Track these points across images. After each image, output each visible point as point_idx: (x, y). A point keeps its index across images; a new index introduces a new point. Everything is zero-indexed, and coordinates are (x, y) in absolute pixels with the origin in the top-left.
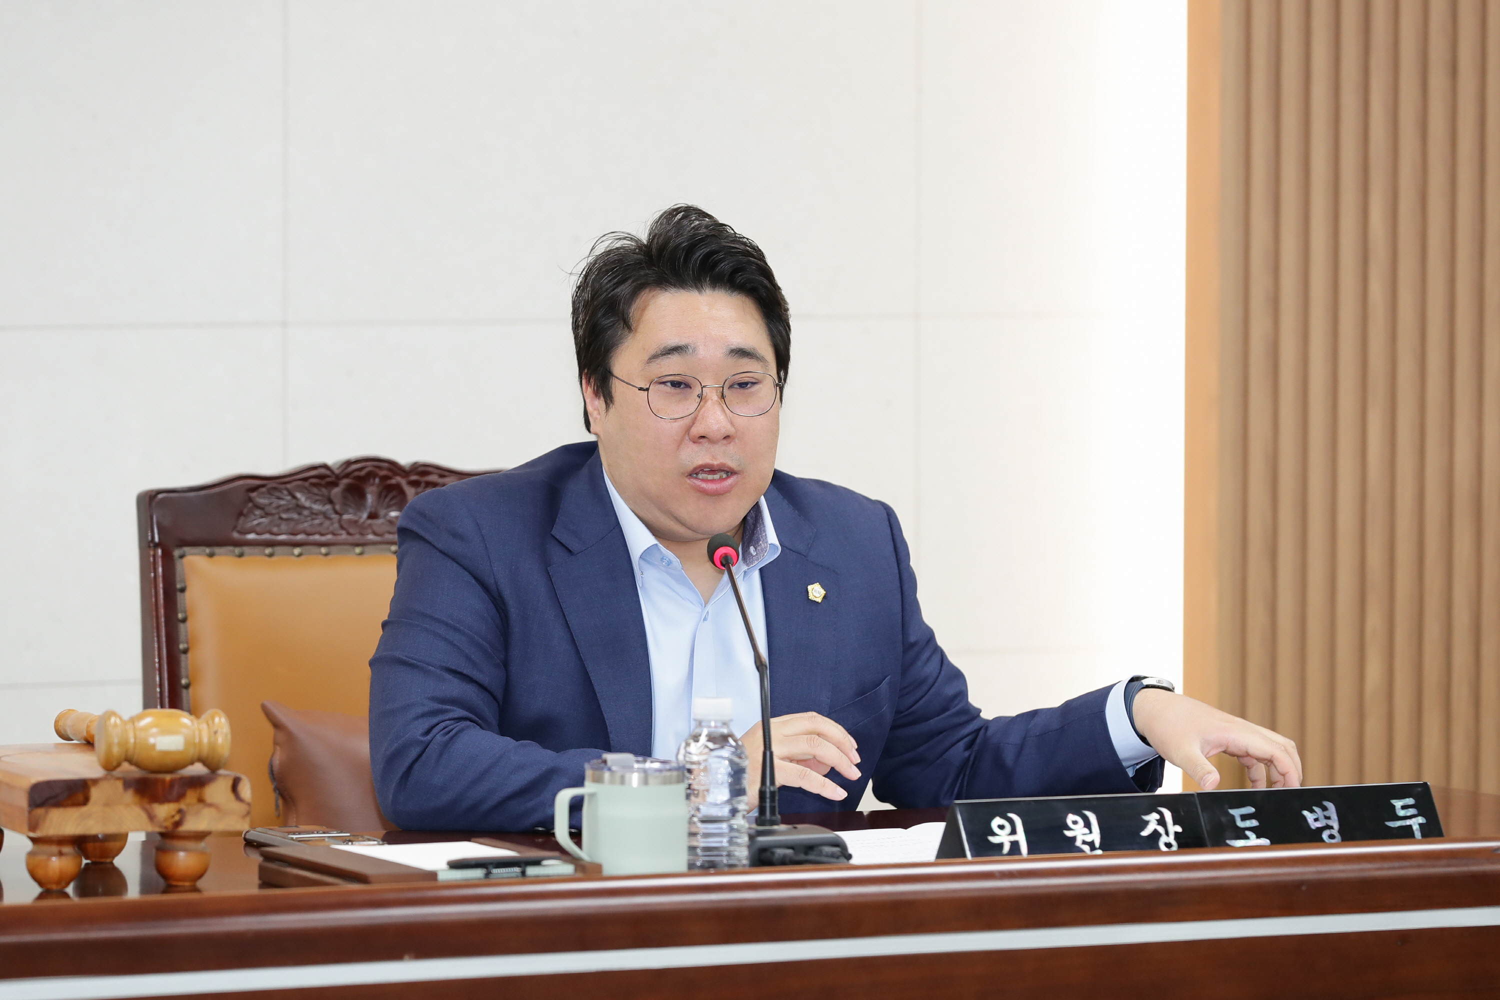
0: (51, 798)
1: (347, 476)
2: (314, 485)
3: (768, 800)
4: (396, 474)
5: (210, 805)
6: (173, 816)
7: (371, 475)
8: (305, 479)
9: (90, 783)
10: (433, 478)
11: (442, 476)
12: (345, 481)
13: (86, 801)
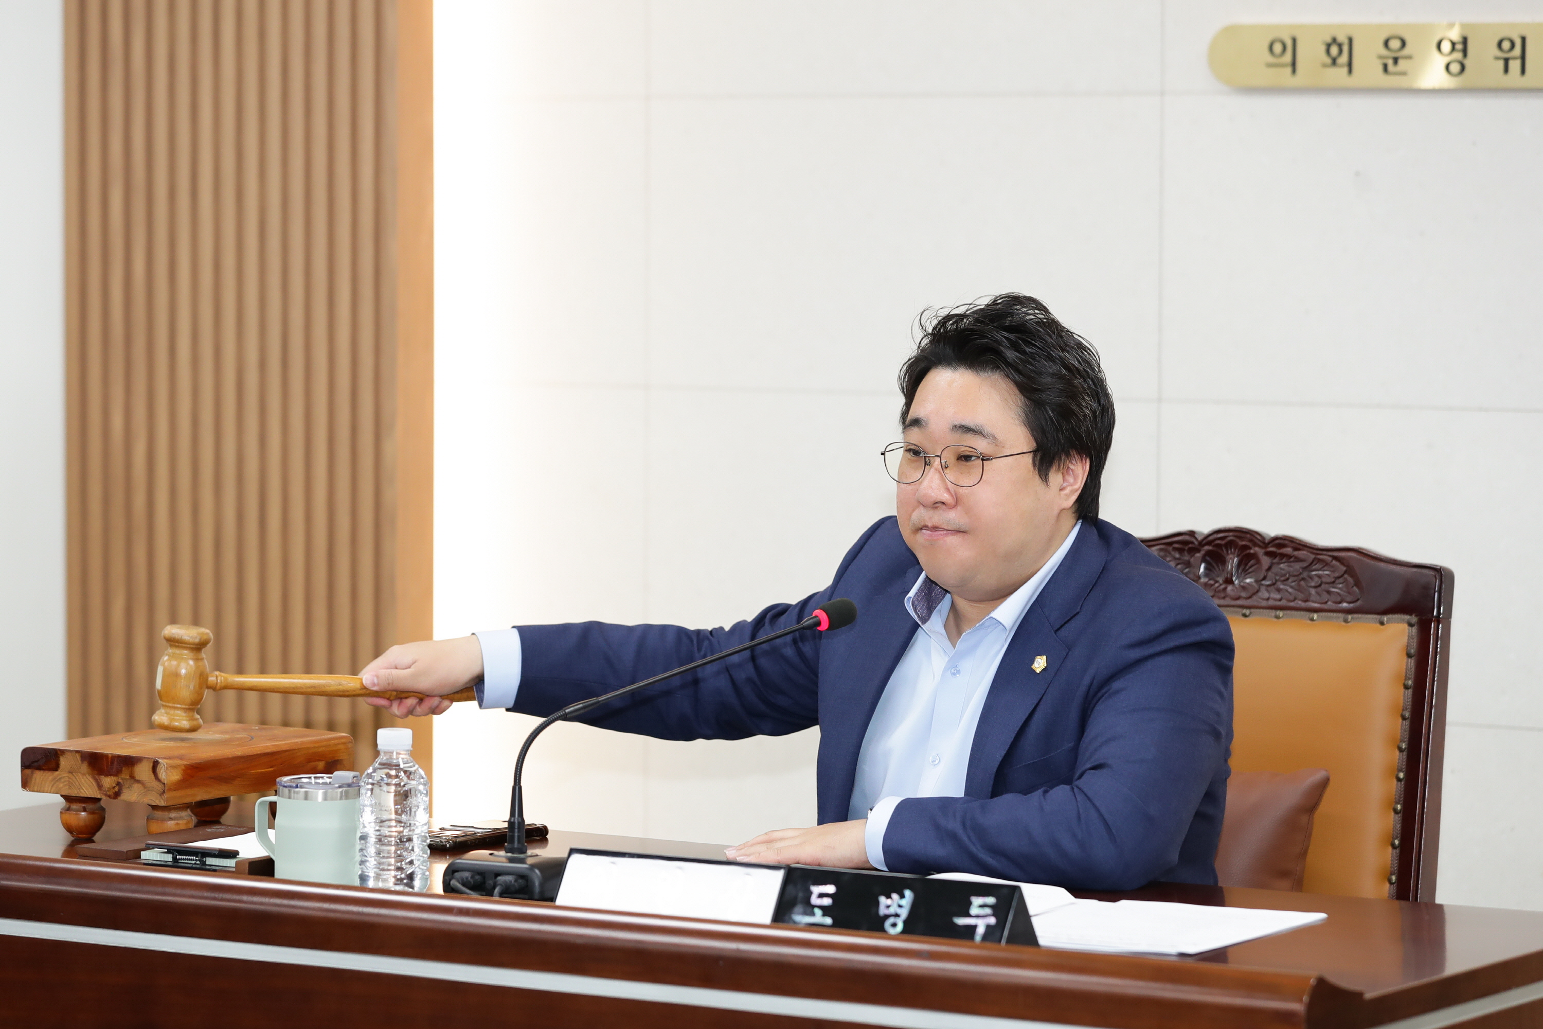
0: (33, 762)
1: (1209, 543)
2: (1175, 549)
3: (516, 830)
4: (1256, 545)
5: (138, 781)
6: (114, 788)
7: (1230, 544)
8: (1170, 544)
9: (59, 752)
10: (1288, 550)
11: (1296, 549)
12: (1207, 548)
13: (56, 768)
